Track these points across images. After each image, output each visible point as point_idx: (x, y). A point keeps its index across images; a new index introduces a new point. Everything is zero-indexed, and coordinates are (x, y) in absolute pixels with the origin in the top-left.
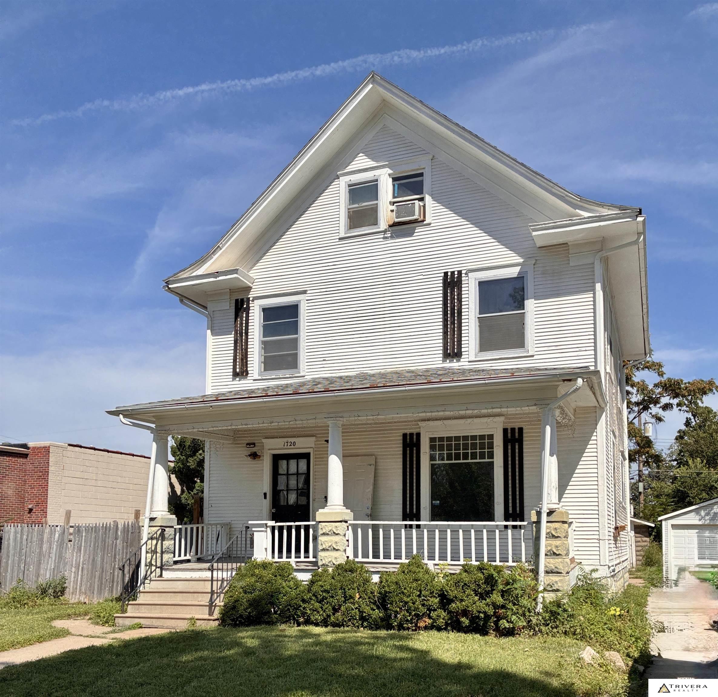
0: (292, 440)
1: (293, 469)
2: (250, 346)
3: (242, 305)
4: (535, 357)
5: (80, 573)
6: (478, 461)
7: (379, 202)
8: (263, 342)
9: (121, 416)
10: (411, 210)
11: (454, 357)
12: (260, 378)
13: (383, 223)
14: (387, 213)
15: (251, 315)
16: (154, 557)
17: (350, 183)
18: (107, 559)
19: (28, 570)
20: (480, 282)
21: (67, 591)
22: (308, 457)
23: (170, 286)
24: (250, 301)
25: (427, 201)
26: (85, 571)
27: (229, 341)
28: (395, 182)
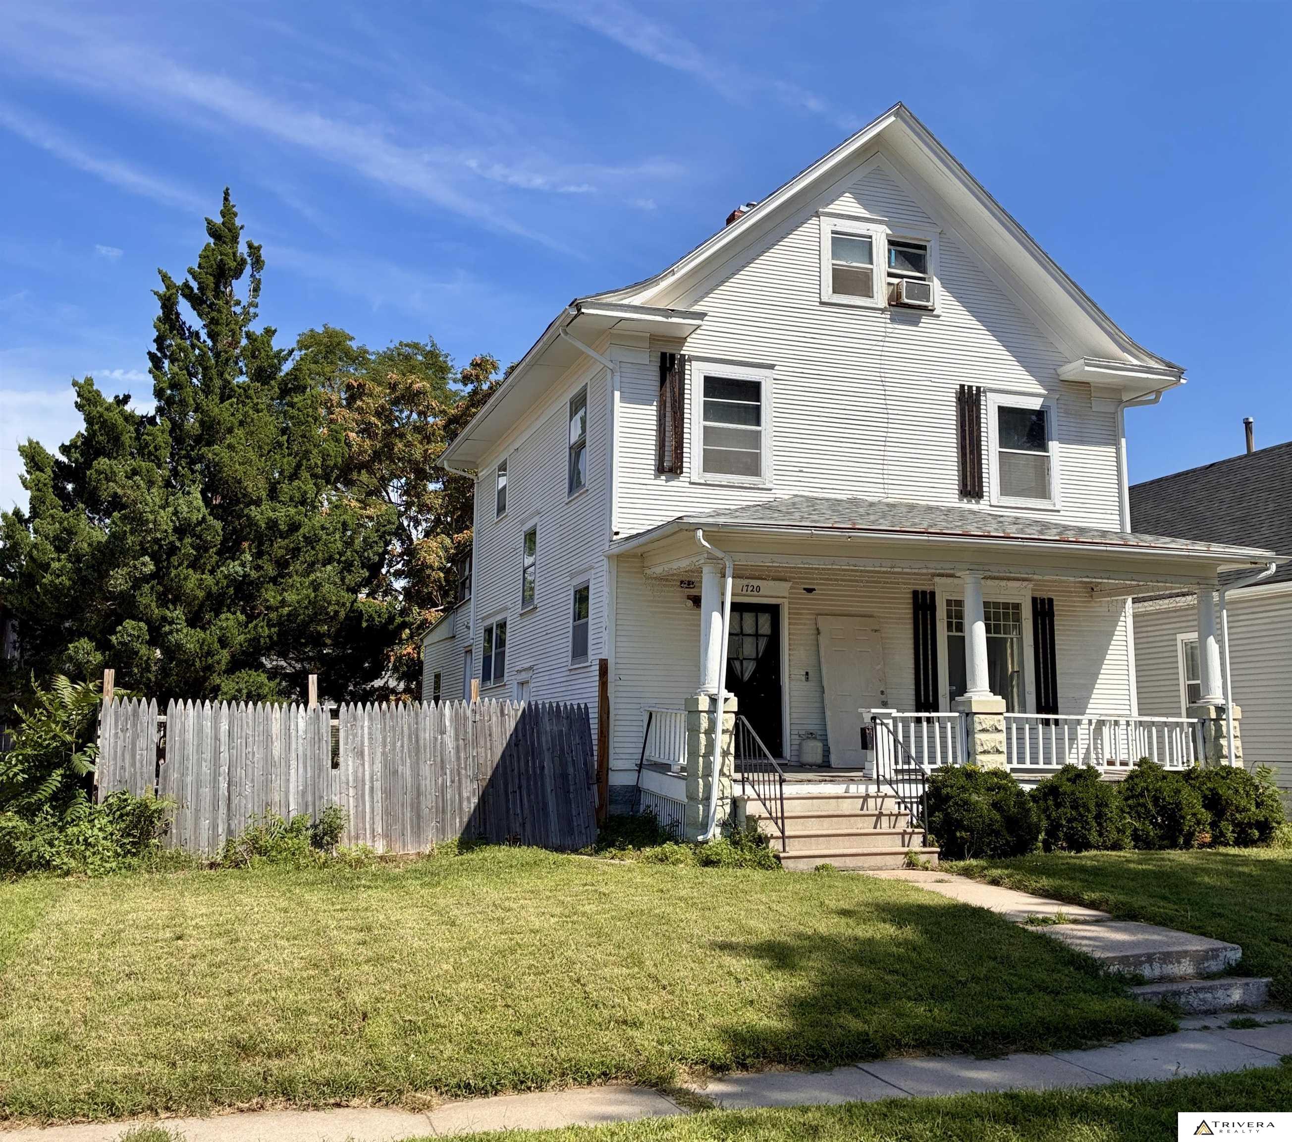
0: (755, 583)
1: (750, 627)
2: (685, 430)
3: (672, 364)
4: (1062, 513)
5: (367, 798)
6: (1002, 636)
7: (874, 267)
8: (705, 428)
9: (700, 533)
10: (925, 293)
11: (973, 497)
12: (702, 481)
13: (881, 297)
14: (885, 286)
15: (686, 382)
16: (727, 762)
17: (835, 229)
18: (426, 770)
19: (240, 794)
20: (999, 407)
21: (343, 835)
22: (773, 611)
23: (583, 310)
24: (685, 361)
25: (936, 285)
26: (378, 795)
27: (648, 414)
28: (892, 247)
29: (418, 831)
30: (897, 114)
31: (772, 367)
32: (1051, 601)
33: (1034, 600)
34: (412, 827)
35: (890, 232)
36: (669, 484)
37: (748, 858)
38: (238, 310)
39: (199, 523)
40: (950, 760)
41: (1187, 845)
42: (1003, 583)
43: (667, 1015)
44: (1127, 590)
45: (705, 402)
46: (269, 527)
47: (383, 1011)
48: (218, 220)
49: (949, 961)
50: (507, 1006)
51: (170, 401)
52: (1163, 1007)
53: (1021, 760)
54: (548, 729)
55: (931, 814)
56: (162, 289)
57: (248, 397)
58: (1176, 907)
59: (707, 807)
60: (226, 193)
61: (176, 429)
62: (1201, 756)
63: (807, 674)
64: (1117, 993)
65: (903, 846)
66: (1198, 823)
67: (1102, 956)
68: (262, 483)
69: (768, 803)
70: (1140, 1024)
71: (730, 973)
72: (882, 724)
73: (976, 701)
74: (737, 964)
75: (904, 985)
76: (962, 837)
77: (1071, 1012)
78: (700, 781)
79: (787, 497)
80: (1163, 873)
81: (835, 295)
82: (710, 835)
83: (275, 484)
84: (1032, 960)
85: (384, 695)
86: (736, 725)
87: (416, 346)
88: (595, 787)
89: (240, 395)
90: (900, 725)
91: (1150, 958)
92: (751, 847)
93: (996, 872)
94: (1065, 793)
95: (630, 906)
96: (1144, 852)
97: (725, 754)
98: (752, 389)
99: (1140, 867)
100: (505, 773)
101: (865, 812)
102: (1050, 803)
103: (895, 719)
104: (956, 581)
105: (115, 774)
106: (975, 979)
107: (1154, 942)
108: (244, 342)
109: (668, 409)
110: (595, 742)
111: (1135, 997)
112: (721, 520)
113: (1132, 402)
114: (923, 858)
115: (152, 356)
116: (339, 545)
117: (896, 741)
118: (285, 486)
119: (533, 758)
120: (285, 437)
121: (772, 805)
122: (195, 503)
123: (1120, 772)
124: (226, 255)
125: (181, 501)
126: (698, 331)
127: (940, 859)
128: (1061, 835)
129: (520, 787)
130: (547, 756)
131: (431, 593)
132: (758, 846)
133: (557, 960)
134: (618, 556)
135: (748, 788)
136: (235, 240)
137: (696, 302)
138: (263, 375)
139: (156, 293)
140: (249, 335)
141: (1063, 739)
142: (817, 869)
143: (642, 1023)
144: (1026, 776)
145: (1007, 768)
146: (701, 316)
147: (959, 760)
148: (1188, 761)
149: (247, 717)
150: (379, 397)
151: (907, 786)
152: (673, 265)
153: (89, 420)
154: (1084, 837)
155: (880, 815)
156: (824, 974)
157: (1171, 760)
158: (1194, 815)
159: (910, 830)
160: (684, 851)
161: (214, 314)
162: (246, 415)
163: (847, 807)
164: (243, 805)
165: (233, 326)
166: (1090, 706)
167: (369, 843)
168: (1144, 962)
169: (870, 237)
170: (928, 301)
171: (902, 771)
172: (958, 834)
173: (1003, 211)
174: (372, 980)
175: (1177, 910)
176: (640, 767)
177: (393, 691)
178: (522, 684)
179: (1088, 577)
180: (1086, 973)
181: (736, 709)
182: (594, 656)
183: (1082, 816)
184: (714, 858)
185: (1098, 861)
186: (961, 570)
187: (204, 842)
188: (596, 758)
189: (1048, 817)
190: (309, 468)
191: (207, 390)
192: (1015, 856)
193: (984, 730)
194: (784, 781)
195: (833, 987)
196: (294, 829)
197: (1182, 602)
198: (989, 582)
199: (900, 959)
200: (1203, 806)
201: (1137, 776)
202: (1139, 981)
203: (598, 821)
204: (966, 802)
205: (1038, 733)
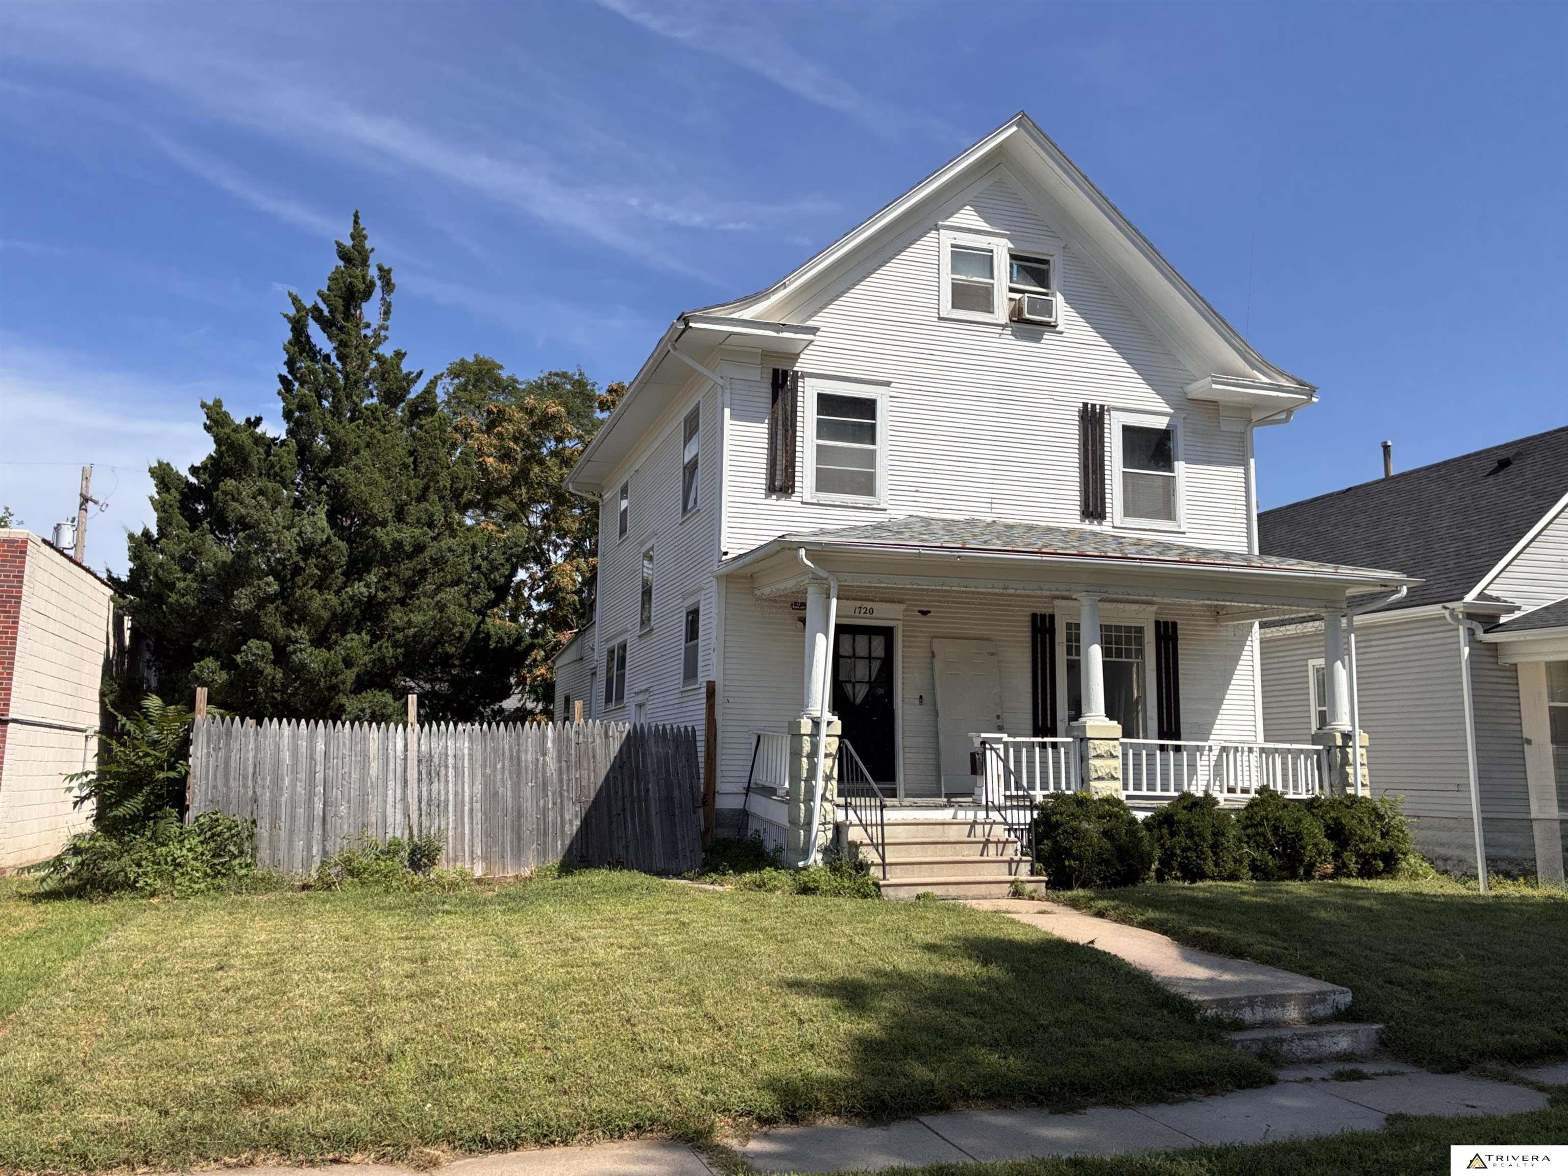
0: (869, 605)
1: (862, 650)
2: (798, 449)
3: (785, 380)
4: (1187, 535)
5: (466, 820)
6: (1124, 660)
7: (995, 282)
8: (818, 446)
9: (802, 552)
10: (1047, 308)
11: (1096, 518)
12: (815, 501)
13: (1002, 313)
14: (1006, 301)
15: (799, 399)
16: (830, 786)
17: (954, 242)
18: (527, 792)
19: (335, 815)
20: (1124, 426)
21: (442, 856)
22: (887, 633)
23: (691, 324)
24: (798, 377)
25: (1059, 301)
26: (478, 816)
27: (759, 432)
28: (1014, 262)
29: (518, 853)
30: (1019, 124)
31: (888, 384)
32: (1175, 624)
33: (1157, 623)
34: (512, 851)
35: (1011, 246)
36: (779, 502)
37: (846, 885)
38: (369, 332)
39: (324, 544)
40: (1064, 786)
41: (1308, 876)
42: (1120, 606)
43: (716, 1061)
44: (1254, 614)
45: (819, 420)
46: (394, 549)
47: (409, 1054)
48: (348, 243)
49: (1034, 1002)
50: (546, 1048)
51: (299, 423)
52: (1261, 1056)
53: (1137, 787)
54: (654, 751)
55: (1039, 842)
56: (292, 312)
57: (376, 419)
58: (1285, 945)
59: (808, 832)
60: (356, 216)
61: (304, 450)
62: (1326, 784)
63: (921, 697)
64: (1212, 1039)
65: (1010, 874)
66: (1320, 853)
67: (1200, 998)
68: (389, 505)
69: (869, 828)
70: (1235, 1076)
71: (794, 1014)
72: (992, 749)
73: (1091, 726)
74: (801, 1004)
75: (981, 1028)
76: (1070, 866)
77: (1159, 1060)
78: (802, 805)
79: (902, 517)
80: (1277, 906)
81: (955, 311)
82: (811, 861)
83: (402, 506)
84: (1123, 1002)
85: (521, 716)
86: (840, 749)
87: (564, 375)
88: (701, 811)
89: (367, 417)
90: (1011, 750)
91: (1251, 1002)
92: (850, 874)
93: (1101, 904)
94: (1179, 822)
95: (705, 938)
96: (1261, 882)
97: (828, 778)
98: (867, 407)
99: (1254, 899)
100: (608, 795)
101: (972, 839)
102: (1165, 831)
103: (1006, 744)
104: (1072, 603)
105: (206, 793)
106: (1058, 1023)
107: (1258, 983)
108: (373, 364)
109: (780, 427)
110: (702, 765)
111: (1233, 1043)
112: (825, 539)
113: (1263, 422)
114: (1029, 887)
115: (283, 379)
116: (468, 567)
117: (1006, 767)
118: (412, 508)
119: (638, 780)
120: (412, 459)
121: (875, 831)
122: (319, 524)
123: (1241, 800)
124: (355, 277)
125: (305, 522)
126: (811, 347)
127: (1047, 888)
128: (1175, 864)
129: (624, 810)
130: (652, 778)
131: (566, 616)
132: (858, 872)
133: (612, 997)
134: (727, 576)
135: (851, 813)
136: (365, 263)
137: (810, 317)
138: (392, 398)
139: (286, 316)
140: (379, 358)
141: (1182, 765)
142: (918, 897)
143: (688, 1070)
144: (1143, 803)
145: (1122, 795)
146: (814, 330)
147: (1073, 786)
148: (1313, 788)
149: (344, 737)
150: (519, 421)
151: (1015, 812)
152: (785, 278)
153: (218, 441)
154: (1199, 867)
155: (988, 842)
156: (895, 1015)
157: (1296, 787)
158: (1315, 845)
159: (1016, 858)
160: (783, 878)
161: (343, 336)
162: (372, 436)
163: (954, 833)
164: (338, 825)
165: (361, 349)
166: (1214, 732)
167: (468, 866)
168: (1244, 1006)
169: (992, 251)
170: (1051, 316)
171: (1011, 797)
172: (1067, 863)
173: (1129, 223)
174: (407, 1018)
175: (1286, 949)
176: (748, 789)
177: (531, 712)
178: (640, 706)
179: (1209, 599)
180: (1181, 1017)
181: (839, 733)
182: (702, 679)
183: (1197, 845)
184: (811, 885)
185: (1211, 892)
186: (1078, 591)
187: (298, 863)
188: (702, 781)
189: (1162, 846)
190: (438, 491)
191: (336, 411)
192: (1125, 886)
193: (1099, 756)
194: (885, 806)
195: (902, 1029)
196: (392, 851)
197: (1310, 627)
198: (1107, 605)
199: (981, 999)
200: (1326, 836)
201: (1256, 805)
202: (1239, 1026)
203: (704, 843)
204: (1075, 831)
205: (1155, 760)
